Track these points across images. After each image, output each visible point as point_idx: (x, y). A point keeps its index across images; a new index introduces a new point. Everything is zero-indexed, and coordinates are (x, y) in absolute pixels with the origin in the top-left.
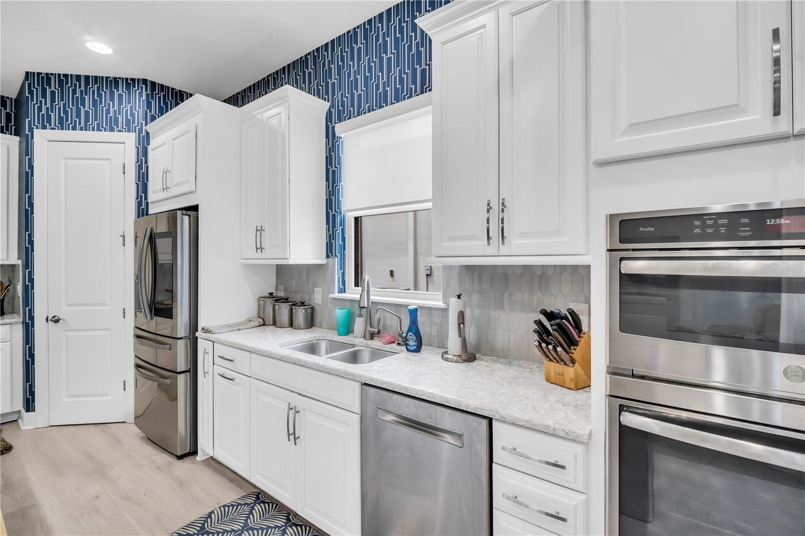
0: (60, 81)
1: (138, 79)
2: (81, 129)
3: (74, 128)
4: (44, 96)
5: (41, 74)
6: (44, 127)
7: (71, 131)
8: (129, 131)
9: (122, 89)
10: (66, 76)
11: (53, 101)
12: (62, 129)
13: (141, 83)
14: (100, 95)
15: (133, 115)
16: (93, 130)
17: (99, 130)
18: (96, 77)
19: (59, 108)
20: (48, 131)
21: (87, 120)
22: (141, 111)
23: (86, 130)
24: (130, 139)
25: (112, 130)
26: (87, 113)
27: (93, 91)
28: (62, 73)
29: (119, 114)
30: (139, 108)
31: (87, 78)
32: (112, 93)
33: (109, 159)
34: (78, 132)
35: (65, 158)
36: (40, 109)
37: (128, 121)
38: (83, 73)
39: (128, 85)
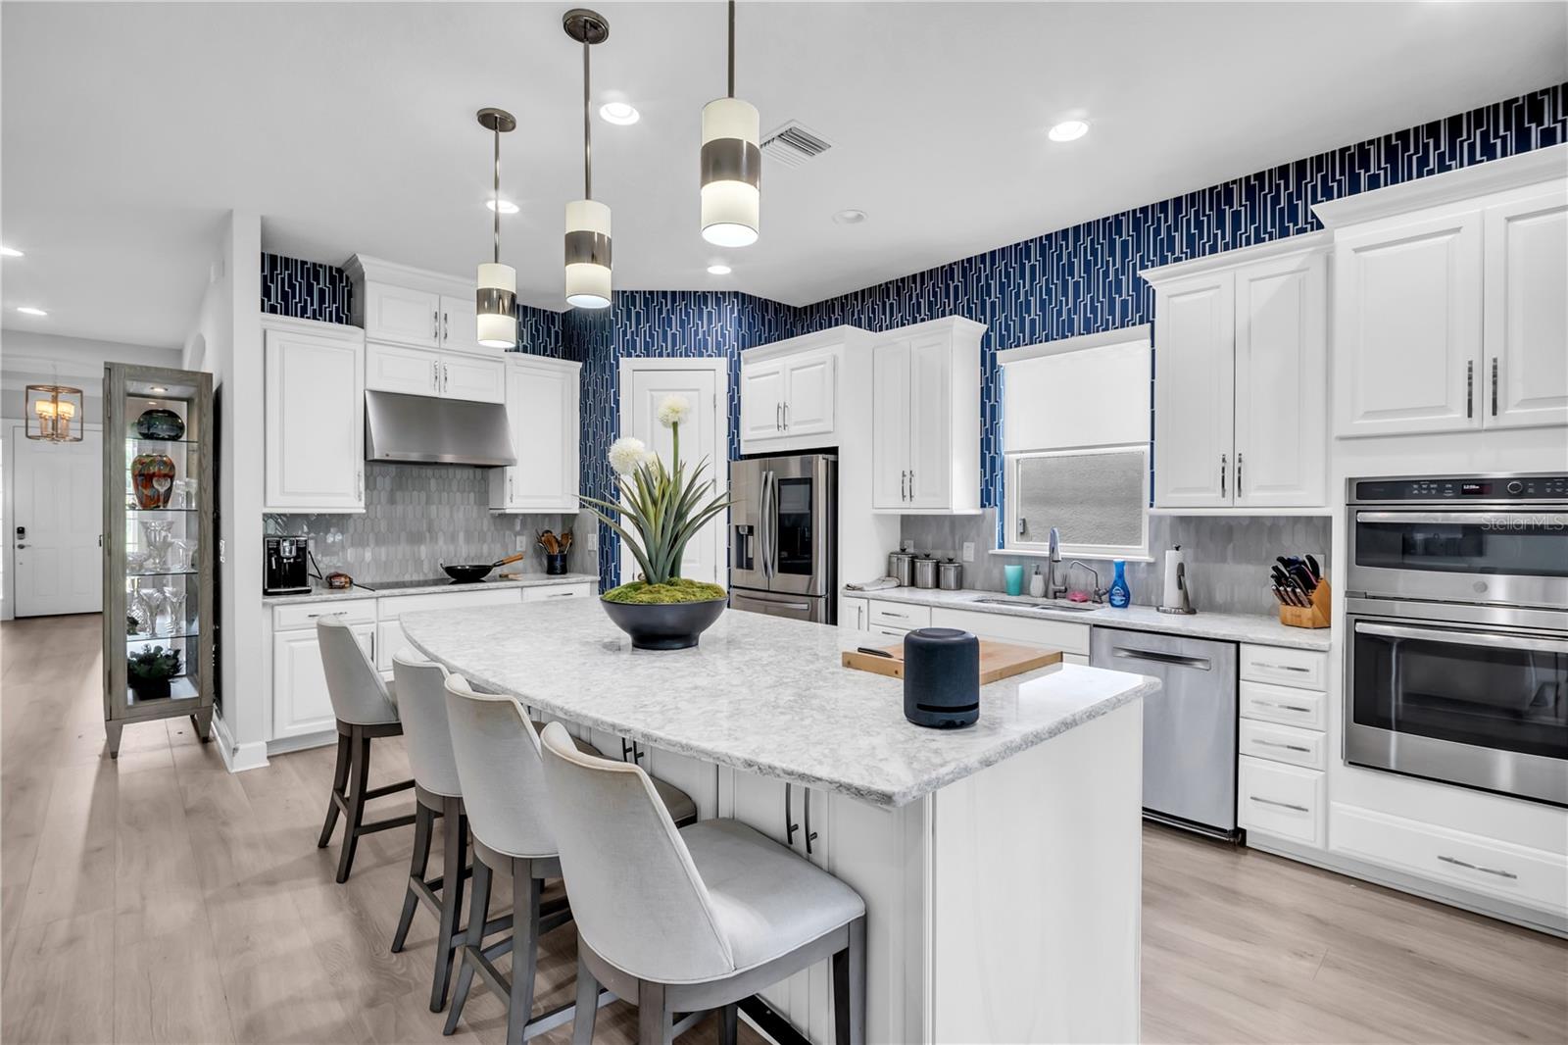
0: (646, 300)
1: (729, 293)
2: (668, 356)
3: (661, 355)
4: (629, 318)
5: (626, 292)
6: (629, 355)
7: (657, 359)
8: (720, 356)
9: (711, 306)
10: (651, 293)
11: (638, 323)
12: (648, 356)
13: (732, 296)
14: (687, 314)
15: (723, 336)
16: (681, 356)
17: (687, 356)
18: (683, 292)
19: (645, 331)
20: (634, 359)
21: (674, 344)
22: (732, 330)
23: (673, 356)
24: (721, 364)
25: (701, 355)
26: (674, 335)
27: (681, 309)
28: (647, 289)
29: (709, 335)
30: (731, 327)
31: (674, 293)
32: (701, 311)
33: (697, 390)
34: (665, 359)
35: (651, 390)
36: (625, 334)
37: (718, 343)
38: (669, 289)
39: (718, 299)
